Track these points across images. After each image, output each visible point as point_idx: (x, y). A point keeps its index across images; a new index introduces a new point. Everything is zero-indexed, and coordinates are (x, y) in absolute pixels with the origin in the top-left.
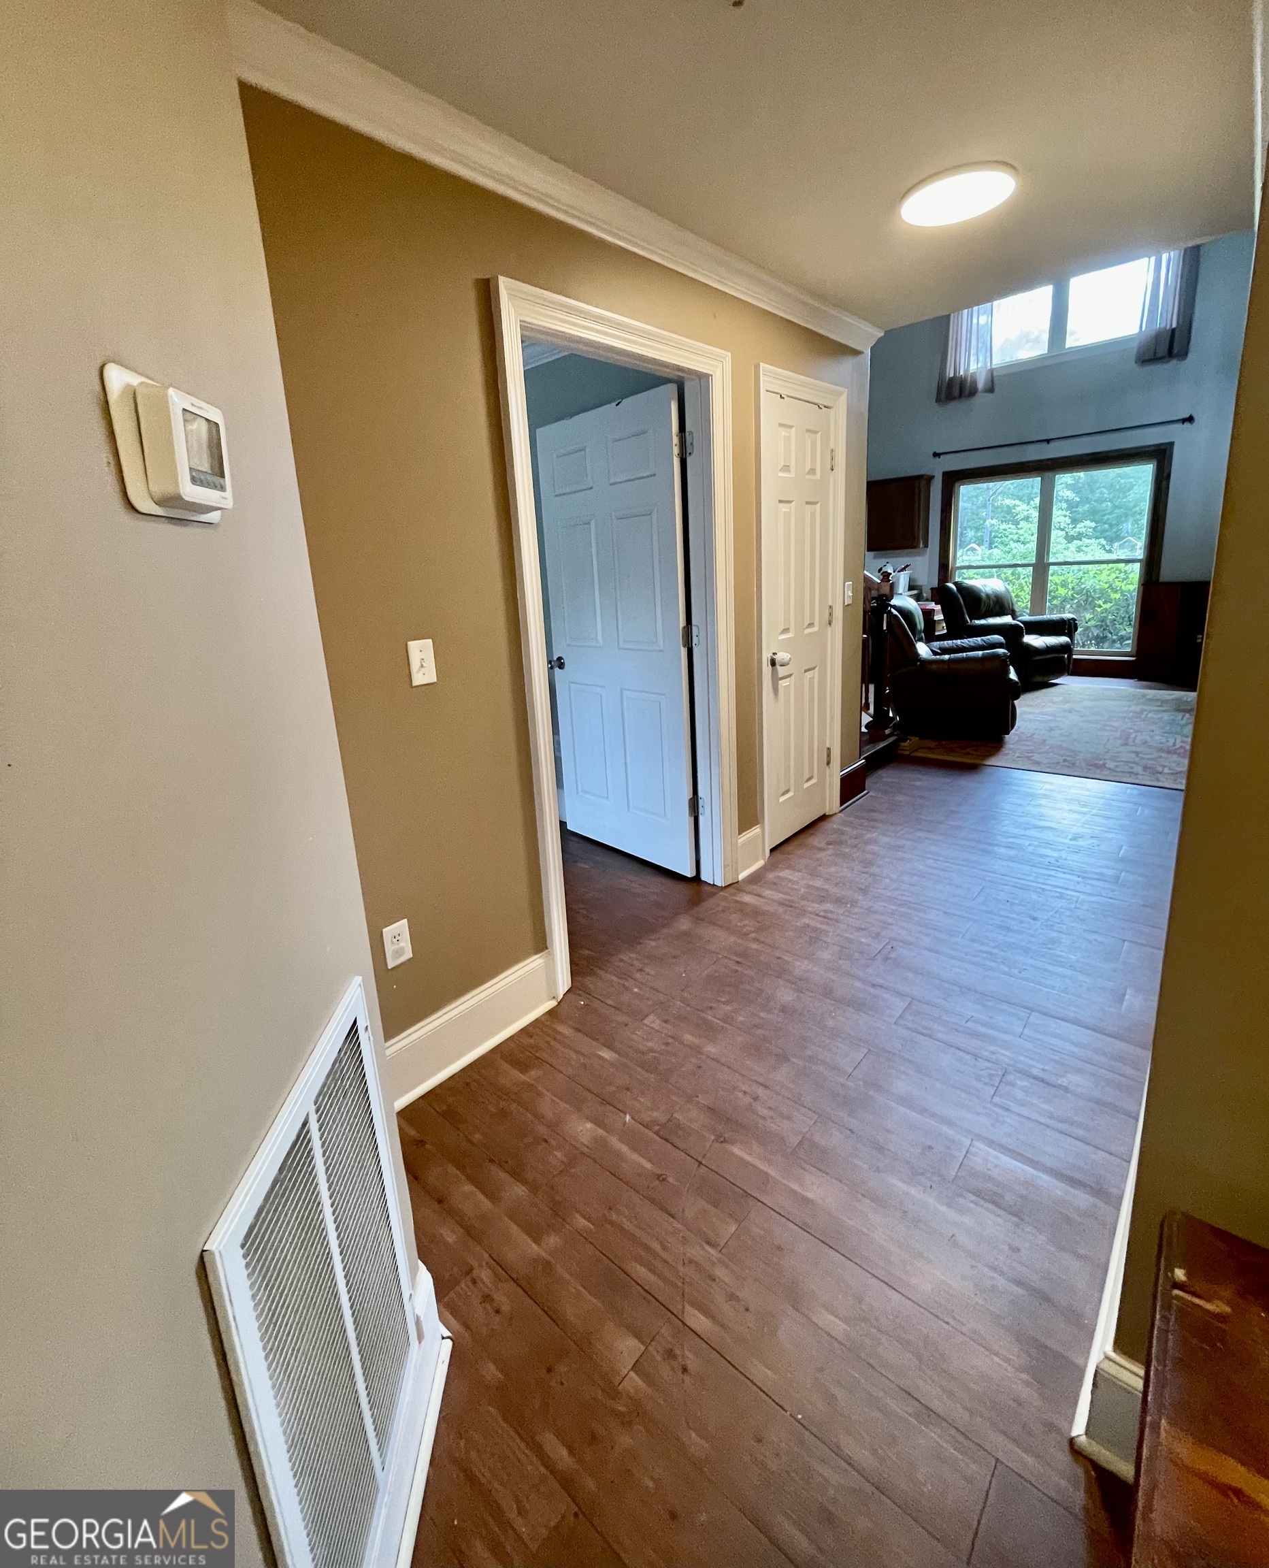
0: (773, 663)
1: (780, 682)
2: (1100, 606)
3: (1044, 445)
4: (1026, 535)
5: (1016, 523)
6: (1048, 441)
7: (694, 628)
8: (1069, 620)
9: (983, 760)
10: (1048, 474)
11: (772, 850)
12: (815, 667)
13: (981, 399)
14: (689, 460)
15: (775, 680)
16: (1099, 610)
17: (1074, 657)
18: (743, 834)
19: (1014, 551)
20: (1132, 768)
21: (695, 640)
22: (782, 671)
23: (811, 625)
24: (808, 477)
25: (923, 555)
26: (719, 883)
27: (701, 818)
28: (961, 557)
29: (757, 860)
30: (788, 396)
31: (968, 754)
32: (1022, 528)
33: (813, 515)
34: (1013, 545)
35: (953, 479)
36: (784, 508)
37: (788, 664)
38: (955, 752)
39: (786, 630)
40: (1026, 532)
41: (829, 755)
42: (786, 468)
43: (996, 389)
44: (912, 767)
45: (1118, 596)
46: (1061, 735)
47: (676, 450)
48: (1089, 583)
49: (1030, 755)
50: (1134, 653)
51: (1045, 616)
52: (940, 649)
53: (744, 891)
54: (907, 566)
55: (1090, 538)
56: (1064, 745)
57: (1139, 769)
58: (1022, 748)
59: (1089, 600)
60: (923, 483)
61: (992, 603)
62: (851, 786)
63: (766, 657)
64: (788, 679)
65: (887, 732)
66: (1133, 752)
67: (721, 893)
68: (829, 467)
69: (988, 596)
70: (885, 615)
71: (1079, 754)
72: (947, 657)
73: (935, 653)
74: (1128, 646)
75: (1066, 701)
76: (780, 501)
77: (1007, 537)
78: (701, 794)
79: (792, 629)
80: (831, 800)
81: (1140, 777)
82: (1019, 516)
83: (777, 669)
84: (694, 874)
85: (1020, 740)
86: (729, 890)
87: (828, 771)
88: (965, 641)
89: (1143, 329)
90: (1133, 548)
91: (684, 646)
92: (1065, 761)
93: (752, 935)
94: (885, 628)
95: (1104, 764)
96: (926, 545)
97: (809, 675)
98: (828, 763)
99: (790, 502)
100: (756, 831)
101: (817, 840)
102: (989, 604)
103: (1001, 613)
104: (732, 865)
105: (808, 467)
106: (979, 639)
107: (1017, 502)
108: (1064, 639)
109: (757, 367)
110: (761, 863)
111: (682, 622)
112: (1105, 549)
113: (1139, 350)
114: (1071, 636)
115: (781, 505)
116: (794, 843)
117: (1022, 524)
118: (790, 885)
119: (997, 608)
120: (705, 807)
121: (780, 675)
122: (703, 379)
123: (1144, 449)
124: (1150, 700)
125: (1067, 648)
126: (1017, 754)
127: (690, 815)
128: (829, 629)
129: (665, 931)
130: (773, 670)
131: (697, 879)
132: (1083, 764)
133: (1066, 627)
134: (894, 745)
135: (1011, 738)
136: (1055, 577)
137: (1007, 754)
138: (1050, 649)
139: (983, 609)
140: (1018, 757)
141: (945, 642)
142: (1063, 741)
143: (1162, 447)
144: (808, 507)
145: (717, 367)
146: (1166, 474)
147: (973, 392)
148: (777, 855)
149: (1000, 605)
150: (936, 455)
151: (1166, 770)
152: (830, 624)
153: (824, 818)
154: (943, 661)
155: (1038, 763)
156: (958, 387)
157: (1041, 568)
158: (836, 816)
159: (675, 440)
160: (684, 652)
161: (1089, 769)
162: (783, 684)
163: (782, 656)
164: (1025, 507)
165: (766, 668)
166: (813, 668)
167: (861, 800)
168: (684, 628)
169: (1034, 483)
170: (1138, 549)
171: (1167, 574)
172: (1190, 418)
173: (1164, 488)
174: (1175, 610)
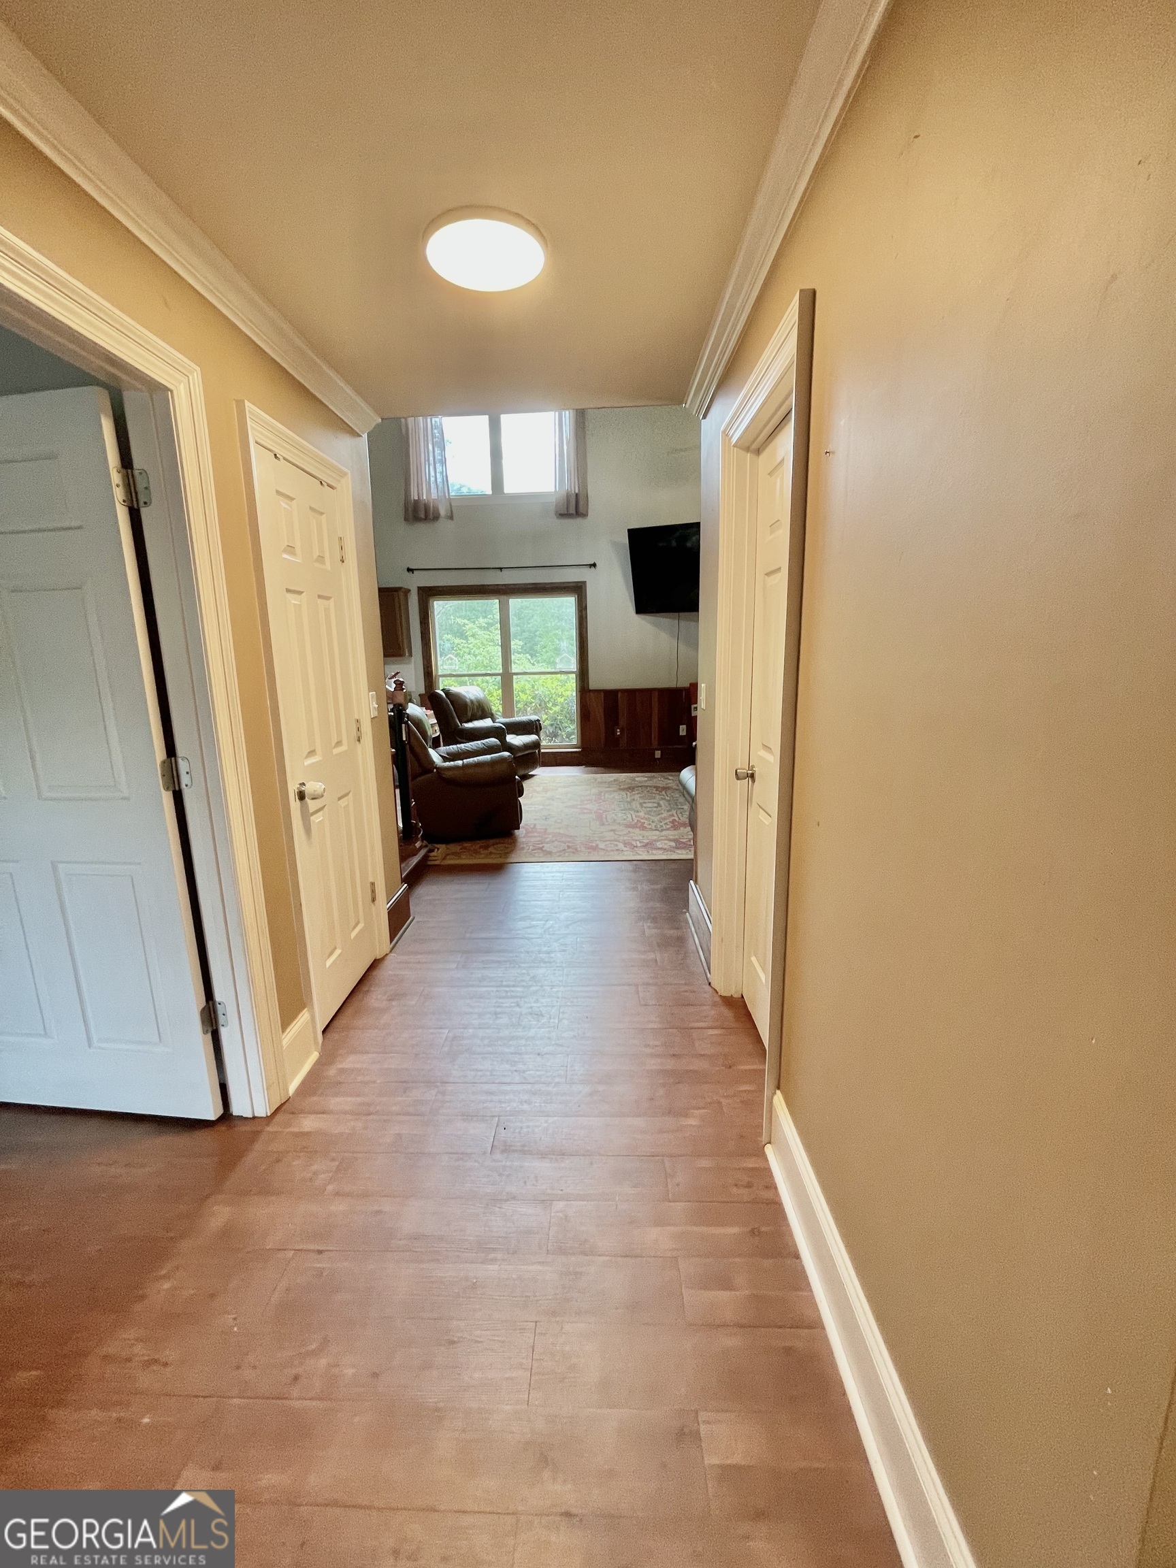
0: (301, 796)
1: (312, 818)
2: (551, 709)
3: (498, 571)
4: (475, 649)
5: (466, 638)
6: (501, 569)
7: (180, 761)
8: (535, 721)
9: (507, 858)
10: (504, 598)
11: (324, 1032)
12: (350, 792)
13: (443, 525)
14: (145, 513)
15: (306, 816)
16: (551, 712)
17: (542, 751)
18: (288, 1030)
19: (469, 662)
20: (617, 845)
21: (185, 780)
22: (312, 805)
23: (339, 743)
24: (316, 565)
25: (409, 663)
26: (262, 1111)
27: (224, 1033)
28: (443, 665)
29: (308, 1054)
30: (285, 459)
31: (491, 853)
32: (472, 643)
33: (327, 610)
34: (467, 657)
35: (428, 594)
36: (293, 600)
37: (322, 796)
38: (479, 853)
39: (312, 753)
40: (474, 646)
41: (373, 891)
42: (290, 549)
43: (454, 517)
44: (448, 878)
45: (562, 700)
46: (556, 822)
47: (119, 494)
48: (540, 691)
49: (541, 846)
50: (580, 744)
51: (514, 719)
52: (448, 754)
53: (302, 1112)
54: (398, 673)
55: (519, 653)
56: (561, 831)
57: (621, 846)
58: (533, 840)
59: (542, 706)
60: (401, 594)
61: (475, 707)
62: (399, 917)
63: (293, 789)
64: (321, 813)
65: (418, 845)
66: (611, 831)
67: (269, 1129)
68: (339, 558)
69: (472, 702)
70: (403, 725)
71: (576, 838)
72: (460, 763)
73: (445, 759)
74: (575, 740)
75: (546, 790)
76: (288, 591)
77: (460, 650)
78: (218, 996)
79: (319, 751)
80: (381, 942)
81: (625, 853)
82: (468, 633)
83: (306, 803)
84: (220, 1111)
85: (527, 833)
86: (278, 1118)
87: (374, 908)
88: (467, 744)
89: (557, 490)
90: (569, 662)
91: (167, 789)
92: (569, 847)
93: (330, 1188)
94: (404, 739)
95: (597, 845)
96: (411, 655)
97: (343, 803)
98: (374, 900)
99: (300, 593)
100: (304, 1016)
101: (375, 997)
102: (473, 709)
103: (483, 717)
104: (276, 1078)
105: (316, 554)
106: (479, 742)
107: (466, 622)
108: (533, 737)
109: (240, 404)
110: (315, 1056)
111: (160, 753)
112: (530, 662)
113: (556, 506)
114: (537, 733)
115: (289, 596)
116: (349, 1011)
117: (471, 639)
118: (360, 1078)
119: (480, 713)
120: (228, 1014)
121: (312, 810)
122: (158, 391)
123: (570, 585)
124: (601, 783)
125: (536, 745)
126: (531, 847)
127: (205, 1032)
128: (359, 746)
129: (185, 1245)
130: (302, 807)
131: (226, 1116)
132: (583, 849)
133: (531, 727)
134: (426, 857)
135: (520, 833)
136: (518, 684)
137: (523, 848)
138: (526, 746)
139: (469, 714)
140: (533, 850)
141: (451, 747)
142: (559, 828)
143: (579, 585)
144: (320, 601)
145: (180, 382)
146: (584, 605)
147: (436, 517)
148: (334, 1035)
149: (481, 711)
150: (409, 570)
151: (639, 844)
152: (359, 740)
153: (375, 964)
154: (457, 767)
155: (550, 853)
156: (423, 509)
157: (507, 678)
158: (388, 957)
159: (116, 477)
160: (167, 799)
161: (589, 853)
162: (316, 819)
163: (312, 787)
164: (471, 625)
165: (295, 804)
166: (347, 794)
167: (410, 932)
168: (164, 762)
169: (494, 603)
170: (573, 665)
171: (594, 683)
172: (594, 565)
173: (584, 616)
174: (601, 710)
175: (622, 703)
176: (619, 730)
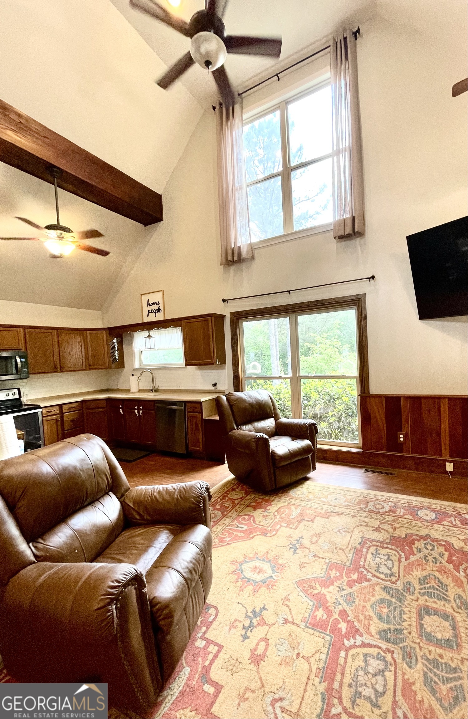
3: (288, 294)
6: (289, 291)
8: (313, 425)
10: (293, 315)
25: (224, 369)
35: (237, 318)
50: (361, 445)
69: (252, 405)
74: (358, 441)
89: (336, 218)
90: (351, 368)
108: (306, 443)
113: (335, 231)
114: (313, 438)
123: (349, 298)
133: (309, 431)
136: (306, 386)
143: (359, 297)
147: (240, 259)
150: (224, 301)
157: (296, 381)
169: (285, 322)
170: (355, 372)
171: (375, 389)
172: (373, 277)
173: (364, 326)
174: (383, 416)
175: (405, 408)
176: (402, 436)
